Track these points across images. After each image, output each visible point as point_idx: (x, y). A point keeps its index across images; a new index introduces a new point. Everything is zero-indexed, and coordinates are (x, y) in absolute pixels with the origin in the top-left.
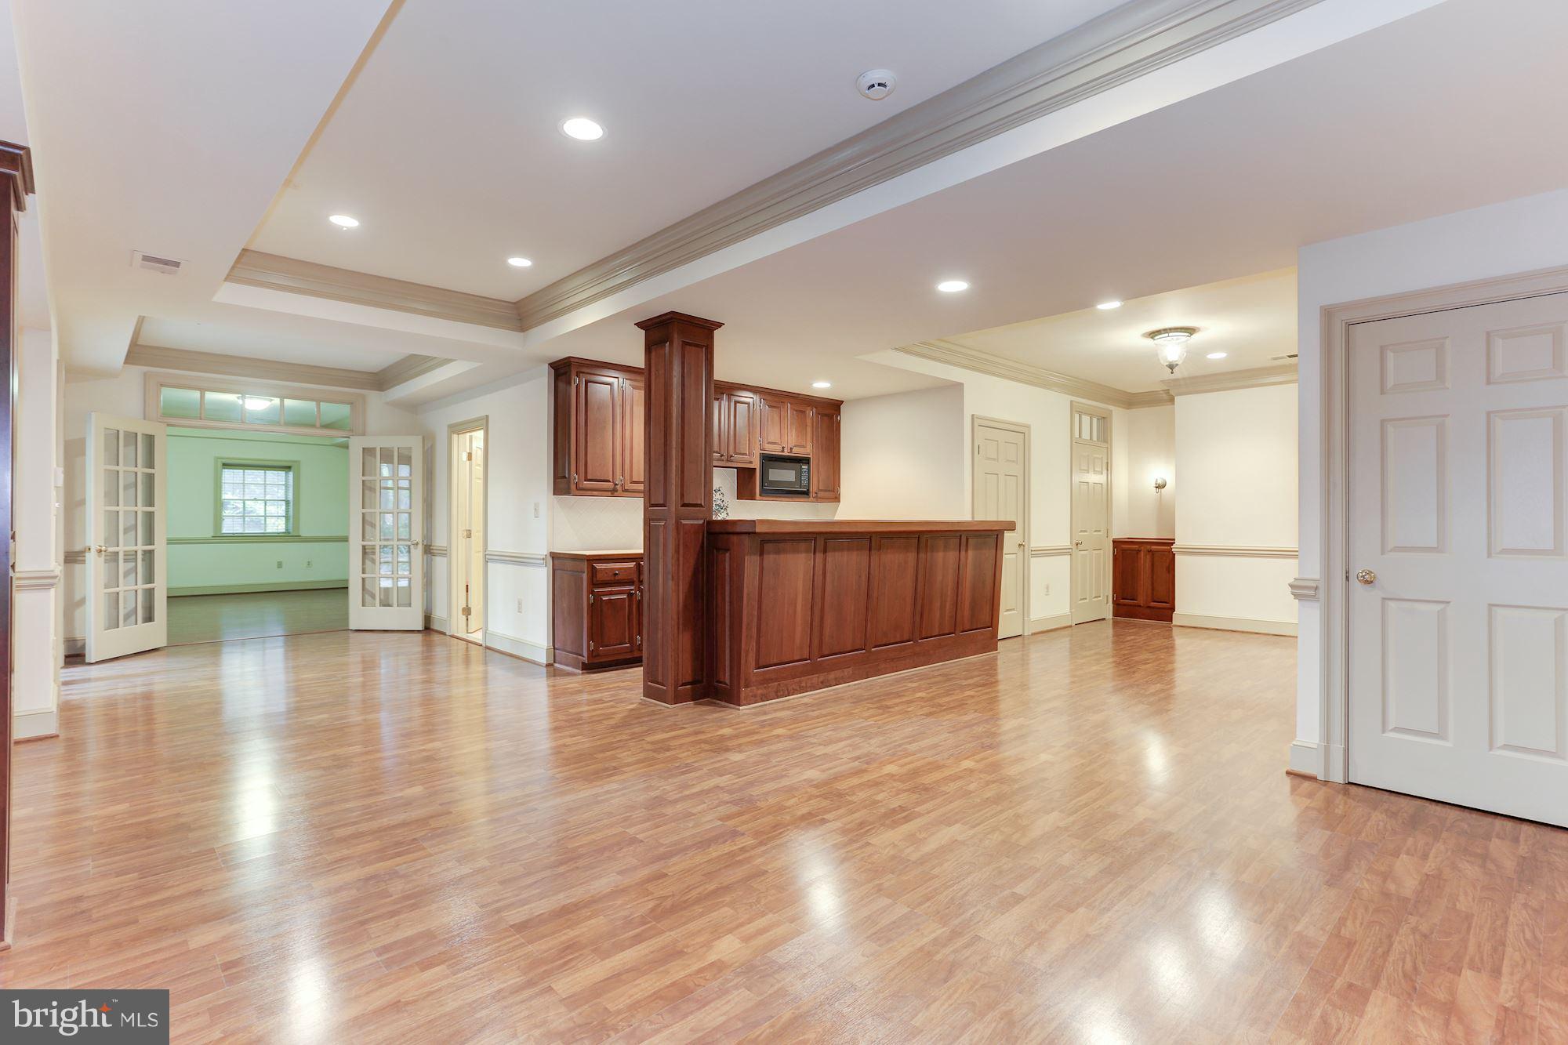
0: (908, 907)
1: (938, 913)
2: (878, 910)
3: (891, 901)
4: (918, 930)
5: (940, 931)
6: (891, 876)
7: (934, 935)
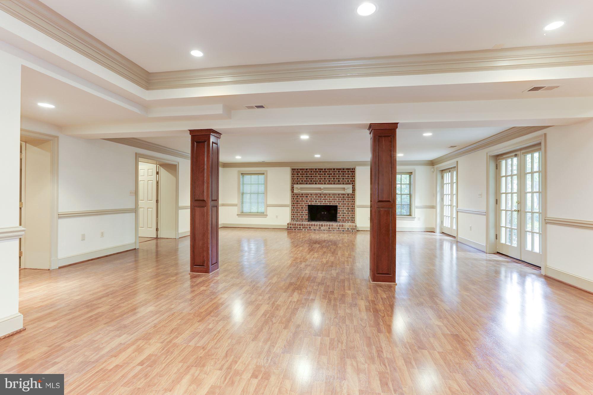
0: (190, 345)
1: (177, 347)
2: (201, 341)
3: (197, 345)
4: (184, 339)
5: (176, 341)
6: (201, 356)
7: (178, 339)
